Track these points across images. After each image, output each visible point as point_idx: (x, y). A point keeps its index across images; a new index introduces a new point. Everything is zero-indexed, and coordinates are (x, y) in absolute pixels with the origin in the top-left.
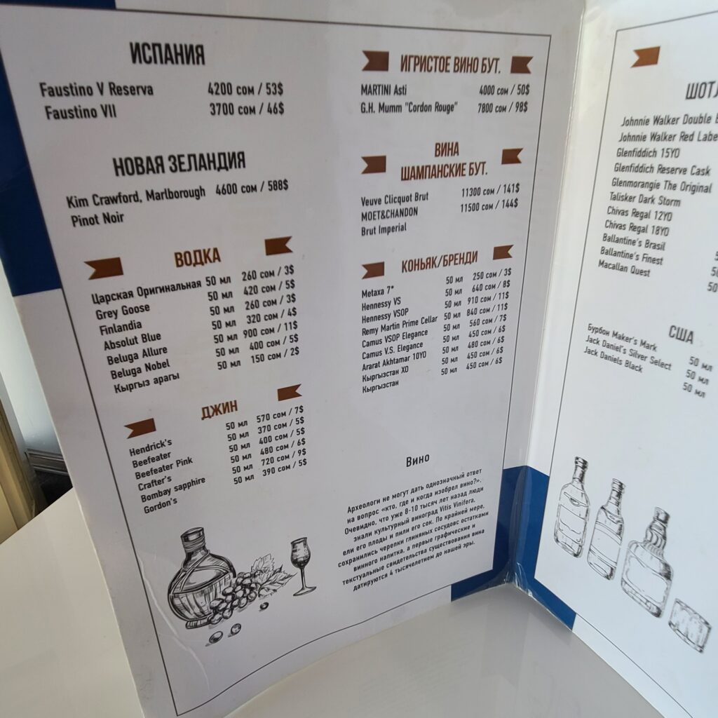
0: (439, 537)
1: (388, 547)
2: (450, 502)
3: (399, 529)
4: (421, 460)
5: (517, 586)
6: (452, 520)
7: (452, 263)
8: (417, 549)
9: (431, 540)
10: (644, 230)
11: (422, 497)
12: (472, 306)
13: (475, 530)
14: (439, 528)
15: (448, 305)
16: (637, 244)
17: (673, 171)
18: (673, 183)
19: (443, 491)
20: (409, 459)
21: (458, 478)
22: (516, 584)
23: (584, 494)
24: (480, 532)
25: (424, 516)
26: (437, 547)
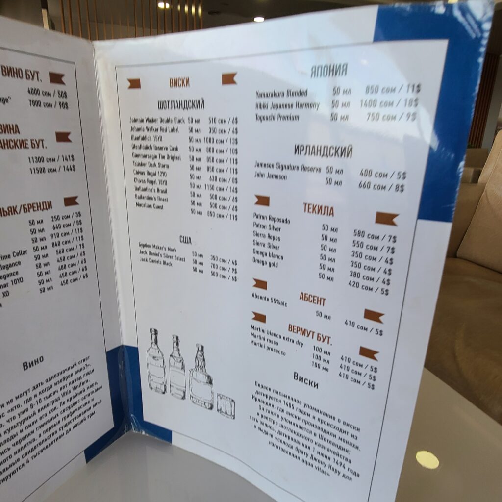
0: (65, 418)
1: (20, 441)
2: (70, 388)
3: (27, 423)
4: (37, 362)
5: (134, 432)
6: (74, 401)
7: (31, 210)
8: (48, 434)
9: (59, 422)
10: (155, 183)
11: (43, 391)
12: (55, 240)
13: (94, 402)
14: (64, 411)
15: (35, 240)
16: (153, 191)
17: (161, 148)
18: (163, 155)
19: (61, 381)
20: (25, 364)
21: (71, 368)
22: (134, 431)
23: (160, 351)
24: (98, 403)
25: (48, 405)
26: (65, 426)
